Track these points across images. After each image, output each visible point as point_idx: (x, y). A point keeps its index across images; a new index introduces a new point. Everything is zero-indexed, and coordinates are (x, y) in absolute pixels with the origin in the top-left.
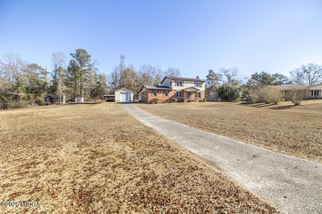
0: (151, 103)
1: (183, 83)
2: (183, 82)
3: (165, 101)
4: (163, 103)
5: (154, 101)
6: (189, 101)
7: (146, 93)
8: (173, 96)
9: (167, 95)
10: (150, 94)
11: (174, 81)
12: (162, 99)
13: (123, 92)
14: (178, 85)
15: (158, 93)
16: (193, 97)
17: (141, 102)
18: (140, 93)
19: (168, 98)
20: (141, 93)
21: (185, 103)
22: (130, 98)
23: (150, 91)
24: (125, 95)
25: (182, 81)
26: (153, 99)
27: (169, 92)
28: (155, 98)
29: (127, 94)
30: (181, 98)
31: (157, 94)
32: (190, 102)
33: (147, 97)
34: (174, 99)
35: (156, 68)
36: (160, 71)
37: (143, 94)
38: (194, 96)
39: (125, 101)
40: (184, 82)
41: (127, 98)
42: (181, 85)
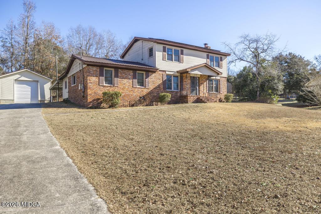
0: (97, 105)
1: (182, 54)
2: (182, 51)
3: (140, 100)
4: (133, 106)
5: (105, 101)
6: (199, 101)
7: (82, 78)
8: (159, 86)
9: (142, 83)
10: (92, 81)
11: (161, 47)
12: (129, 95)
13: (23, 78)
14: (170, 59)
15: (117, 76)
16: (203, 90)
17: (67, 103)
18: (66, 80)
19: (145, 91)
20: (69, 78)
21: (190, 104)
22: (43, 95)
23: (95, 68)
24: (30, 87)
25: (179, 49)
26: (105, 94)
27: (147, 76)
28: (111, 90)
29: (34, 84)
30: (177, 92)
31: (116, 80)
32: (204, 102)
33: (85, 88)
34: (163, 94)
35: (105, 37)
36: (112, 42)
37: (72, 82)
38: (205, 88)
39: (28, 101)
40: (185, 51)
41: (34, 94)
42: (179, 60)
